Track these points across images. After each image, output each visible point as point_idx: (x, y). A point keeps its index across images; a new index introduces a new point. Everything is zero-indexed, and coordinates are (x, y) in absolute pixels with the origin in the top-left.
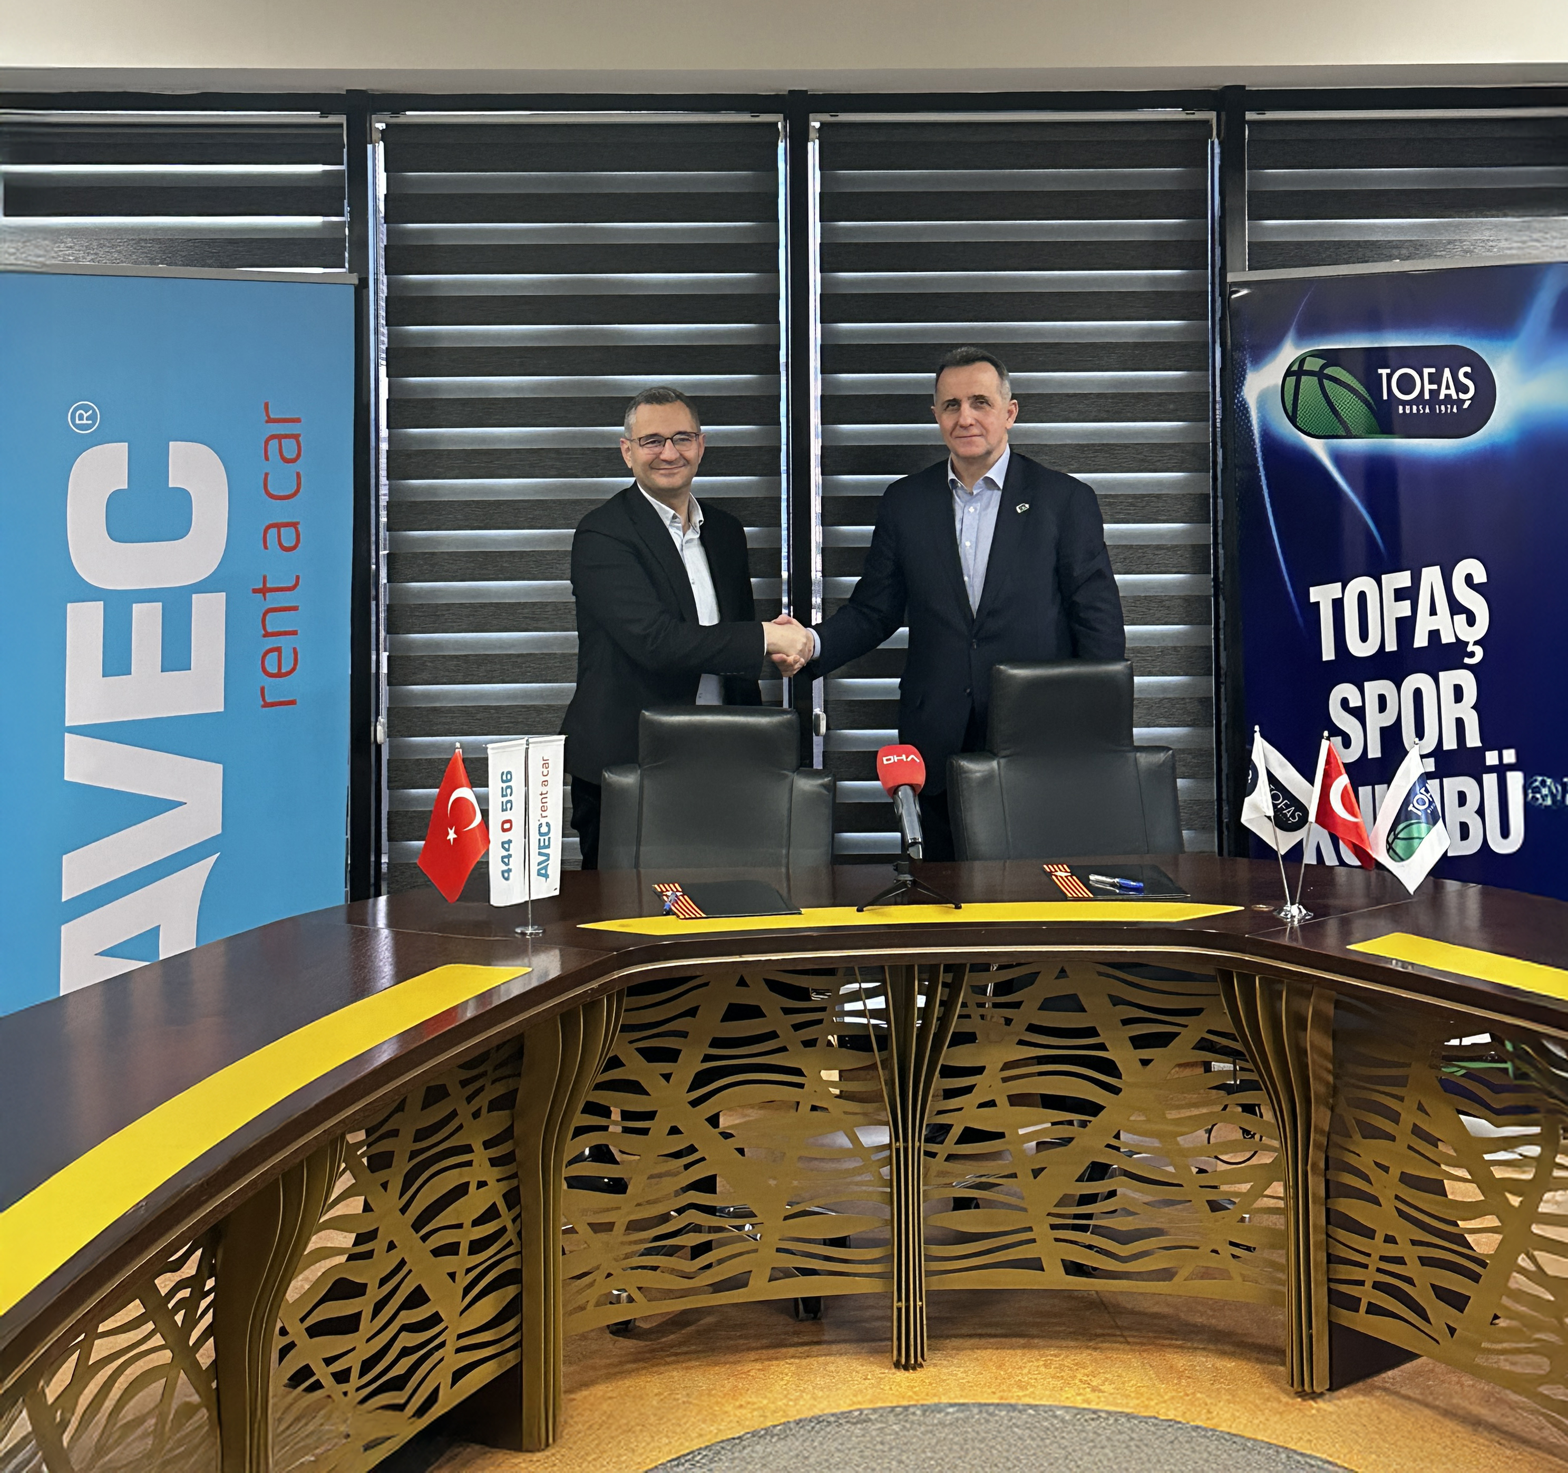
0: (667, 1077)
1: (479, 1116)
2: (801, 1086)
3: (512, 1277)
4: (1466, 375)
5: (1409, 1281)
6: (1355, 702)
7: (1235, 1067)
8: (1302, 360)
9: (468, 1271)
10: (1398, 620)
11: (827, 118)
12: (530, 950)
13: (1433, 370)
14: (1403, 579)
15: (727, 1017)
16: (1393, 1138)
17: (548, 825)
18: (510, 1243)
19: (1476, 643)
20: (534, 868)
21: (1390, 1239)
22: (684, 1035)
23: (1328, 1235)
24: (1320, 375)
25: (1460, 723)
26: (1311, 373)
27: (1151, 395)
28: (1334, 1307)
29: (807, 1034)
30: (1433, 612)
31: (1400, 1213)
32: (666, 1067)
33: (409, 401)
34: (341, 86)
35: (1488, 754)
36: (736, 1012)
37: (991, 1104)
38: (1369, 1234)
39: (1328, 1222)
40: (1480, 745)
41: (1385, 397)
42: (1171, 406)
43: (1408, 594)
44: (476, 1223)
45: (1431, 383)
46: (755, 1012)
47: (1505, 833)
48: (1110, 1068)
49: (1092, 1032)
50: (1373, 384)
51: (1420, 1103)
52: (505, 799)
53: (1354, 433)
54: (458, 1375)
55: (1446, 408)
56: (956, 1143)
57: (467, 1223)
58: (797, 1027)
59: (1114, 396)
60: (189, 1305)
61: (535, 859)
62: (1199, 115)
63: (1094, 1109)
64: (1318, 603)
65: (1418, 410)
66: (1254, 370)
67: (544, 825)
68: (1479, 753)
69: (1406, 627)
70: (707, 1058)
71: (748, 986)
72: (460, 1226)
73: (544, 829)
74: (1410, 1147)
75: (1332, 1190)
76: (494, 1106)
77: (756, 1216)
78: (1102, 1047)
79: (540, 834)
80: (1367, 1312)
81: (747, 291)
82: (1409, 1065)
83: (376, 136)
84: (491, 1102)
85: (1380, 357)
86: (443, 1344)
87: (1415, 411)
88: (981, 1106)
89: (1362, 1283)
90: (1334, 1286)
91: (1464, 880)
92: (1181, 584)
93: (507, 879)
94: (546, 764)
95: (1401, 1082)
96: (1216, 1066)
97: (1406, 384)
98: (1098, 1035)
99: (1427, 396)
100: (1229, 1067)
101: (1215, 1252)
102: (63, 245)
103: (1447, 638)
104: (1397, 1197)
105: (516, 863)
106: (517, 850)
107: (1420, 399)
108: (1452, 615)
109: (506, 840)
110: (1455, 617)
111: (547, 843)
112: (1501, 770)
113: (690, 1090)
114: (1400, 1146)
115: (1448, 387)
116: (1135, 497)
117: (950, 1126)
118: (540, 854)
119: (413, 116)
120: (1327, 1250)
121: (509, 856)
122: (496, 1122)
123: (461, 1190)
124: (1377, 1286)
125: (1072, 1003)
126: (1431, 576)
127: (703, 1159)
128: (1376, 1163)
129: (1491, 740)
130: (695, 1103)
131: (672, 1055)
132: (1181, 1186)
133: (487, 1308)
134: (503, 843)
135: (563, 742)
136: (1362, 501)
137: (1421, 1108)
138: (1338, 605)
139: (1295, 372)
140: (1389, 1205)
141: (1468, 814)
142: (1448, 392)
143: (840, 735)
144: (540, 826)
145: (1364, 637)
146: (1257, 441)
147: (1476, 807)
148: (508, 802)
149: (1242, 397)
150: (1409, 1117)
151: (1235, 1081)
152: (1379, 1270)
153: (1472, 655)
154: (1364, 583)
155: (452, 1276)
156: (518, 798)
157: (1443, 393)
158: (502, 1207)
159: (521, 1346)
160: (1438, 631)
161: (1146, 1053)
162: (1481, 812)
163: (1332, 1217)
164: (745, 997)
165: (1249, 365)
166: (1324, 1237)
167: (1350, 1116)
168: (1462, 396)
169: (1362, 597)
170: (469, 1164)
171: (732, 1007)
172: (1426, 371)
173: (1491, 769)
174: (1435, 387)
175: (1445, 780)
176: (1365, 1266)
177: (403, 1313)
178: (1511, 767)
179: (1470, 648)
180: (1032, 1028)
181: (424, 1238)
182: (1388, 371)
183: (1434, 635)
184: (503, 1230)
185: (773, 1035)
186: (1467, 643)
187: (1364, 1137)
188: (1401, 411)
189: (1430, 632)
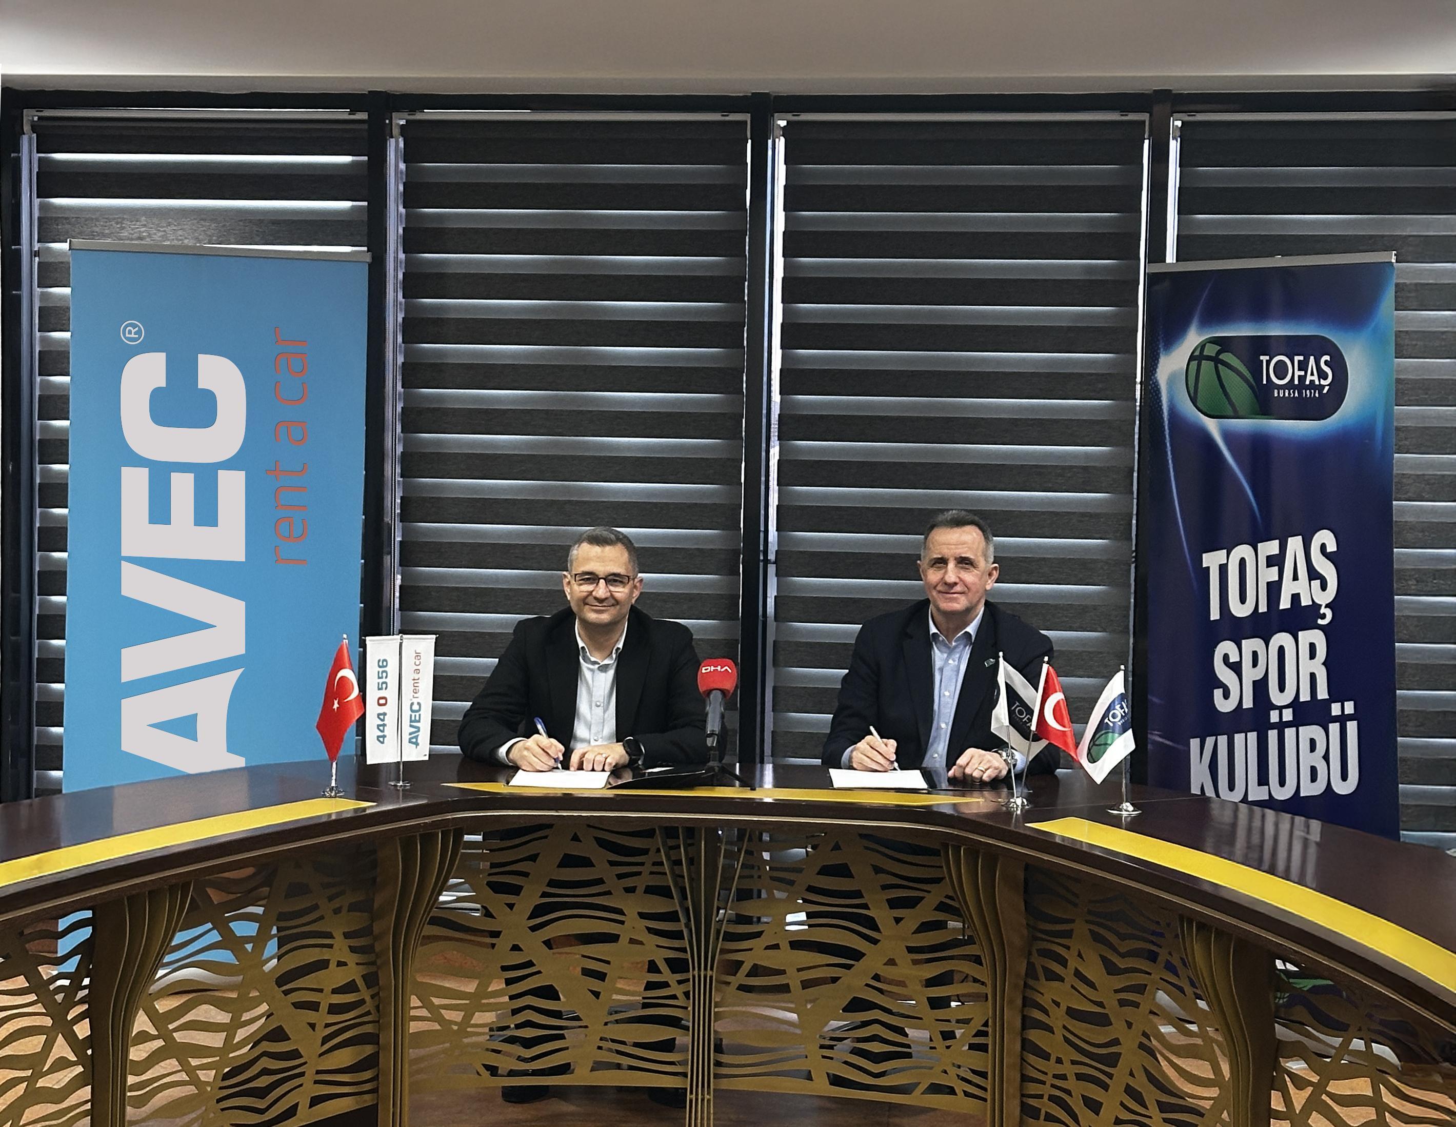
0: (511, 906)
1: (340, 912)
2: (622, 923)
3: (371, 1039)
4: (1326, 362)
5: (1069, 1093)
6: (1234, 658)
7: (964, 926)
8: (1202, 346)
9: (327, 1025)
10: (1268, 583)
11: (790, 117)
12: (401, 798)
13: (1301, 358)
14: (1271, 547)
15: (562, 865)
16: (1062, 980)
17: (419, 704)
18: (368, 1013)
19: (1327, 606)
20: (406, 737)
21: (1059, 1061)
22: (526, 875)
23: (1022, 1059)
24: (1216, 360)
25: (1313, 676)
26: (1209, 358)
27: (1081, 375)
28: (1025, 1117)
29: (629, 882)
30: (1295, 578)
31: (1066, 1040)
32: (511, 899)
33: (421, 364)
34: (365, 88)
35: (1333, 705)
36: (568, 861)
37: (776, 947)
38: (1046, 1056)
39: (1023, 1048)
40: (1328, 697)
41: (1265, 382)
42: (1100, 386)
43: (1276, 561)
44: (334, 991)
45: (1299, 370)
46: (586, 862)
47: (1344, 777)
48: (871, 924)
49: (858, 894)
50: (1256, 369)
51: (1079, 952)
52: (381, 681)
53: (1241, 413)
54: (316, 1101)
55: (1311, 393)
56: (747, 976)
57: (328, 989)
58: (620, 876)
59: (1049, 375)
60: (69, 992)
61: (407, 729)
62: (1132, 117)
63: (857, 955)
64: (1208, 568)
65: (1289, 394)
66: (1166, 354)
67: (416, 704)
68: (1327, 704)
69: (1274, 589)
70: (544, 895)
71: (580, 841)
72: (321, 991)
73: (416, 707)
74: (1072, 987)
75: (1027, 1023)
76: (352, 908)
77: (581, 1020)
78: (866, 907)
79: (412, 711)
80: (1045, 1120)
81: (716, 273)
82: (1073, 921)
83: (396, 131)
84: (351, 904)
85: (1262, 345)
86: (302, 1074)
87: (1287, 395)
88: (767, 948)
89: (1041, 1097)
90: (1025, 1099)
91: (1308, 816)
92: (1104, 549)
93: (383, 743)
94: (418, 655)
95: (1068, 934)
96: (951, 924)
97: (1281, 371)
98: (863, 897)
99: (1296, 382)
100: (960, 925)
101: (945, 1072)
102: (138, 223)
103: (1305, 602)
104: (1065, 1027)
105: (391, 730)
106: (391, 720)
107: (1290, 385)
108: (1310, 580)
109: (382, 712)
110: (1312, 582)
111: (417, 718)
112: (1342, 720)
113: (529, 918)
114: (1067, 986)
115: (1312, 374)
116: (1063, 468)
117: (742, 962)
118: (411, 726)
119: (430, 114)
120: (1021, 1070)
121: (384, 725)
122: (357, 921)
123: (322, 965)
124: (1052, 1098)
125: (842, 871)
126: (1295, 544)
127: (539, 972)
128: (1053, 1000)
129: (1336, 695)
130: (534, 929)
131: (516, 890)
132: (921, 1019)
133: (345, 1057)
134: (379, 715)
135: (434, 640)
136: (1245, 476)
137: (1080, 955)
138: (1223, 569)
139: (1196, 357)
140: (1059, 1032)
141: (1317, 759)
142: (1312, 378)
143: (790, 672)
144: (412, 704)
145: (1243, 600)
146: (1166, 419)
147: (1323, 753)
148: (383, 683)
149: (1156, 378)
150: (1073, 963)
151: (964, 936)
152: (1053, 1086)
153: (1323, 616)
154: (1243, 551)
155: (313, 1026)
156: (393, 681)
157: (1309, 378)
158: (360, 983)
159: (378, 1092)
160: (1298, 594)
161: (898, 913)
162: (1326, 757)
163: (1027, 1046)
164: (576, 850)
165: (1162, 350)
166: (1019, 1060)
167: (1038, 961)
168: (1323, 382)
169: (1242, 562)
170: (330, 946)
171: (566, 856)
172: (1297, 358)
173: (1335, 719)
174: (1302, 373)
175: (1300, 728)
176: (1044, 1083)
177: (264, 1043)
178: (1351, 718)
179: (1323, 611)
180: (811, 889)
181: (286, 993)
182: (1268, 358)
183: (1296, 598)
184: (362, 1002)
185: (600, 881)
186: (1321, 606)
187: (1047, 980)
188: (1276, 395)
189: (1293, 595)
